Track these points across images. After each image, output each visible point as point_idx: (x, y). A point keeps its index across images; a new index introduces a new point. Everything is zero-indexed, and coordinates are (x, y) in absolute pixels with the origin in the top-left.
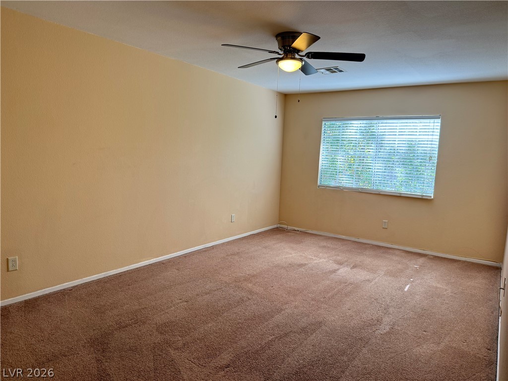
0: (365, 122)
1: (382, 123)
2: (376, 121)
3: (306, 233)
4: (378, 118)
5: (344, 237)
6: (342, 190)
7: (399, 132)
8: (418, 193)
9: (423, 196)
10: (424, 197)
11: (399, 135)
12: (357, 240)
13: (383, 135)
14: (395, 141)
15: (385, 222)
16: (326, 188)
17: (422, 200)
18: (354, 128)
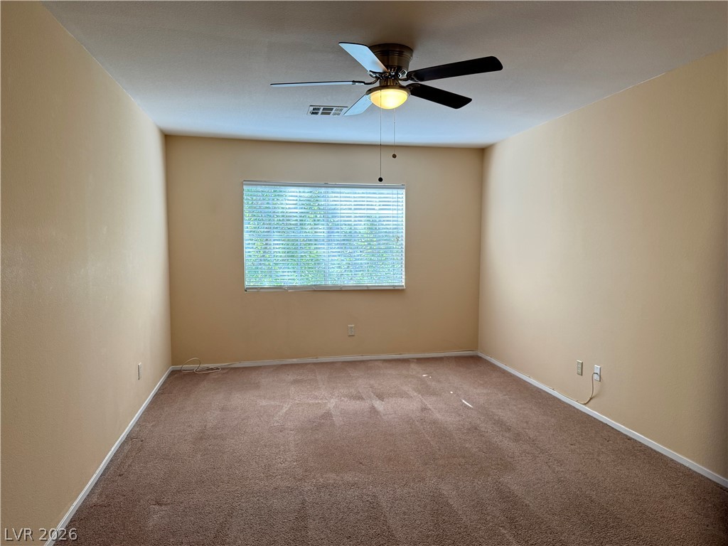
0: (307, 189)
1: (333, 193)
2: (323, 190)
3: (232, 368)
4: (326, 186)
5: (295, 361)
6: (287, 290)
7: (355, 205)
8: (386, 283)
9: (396, 286)
10: (396, 288)
11: (355, 209)
12: (315, 360)
13: (334, 209)
14: (350, 217)
15: (352, 328)
16: (258, 290)
17: (394, 291)
18: (292, 199)
